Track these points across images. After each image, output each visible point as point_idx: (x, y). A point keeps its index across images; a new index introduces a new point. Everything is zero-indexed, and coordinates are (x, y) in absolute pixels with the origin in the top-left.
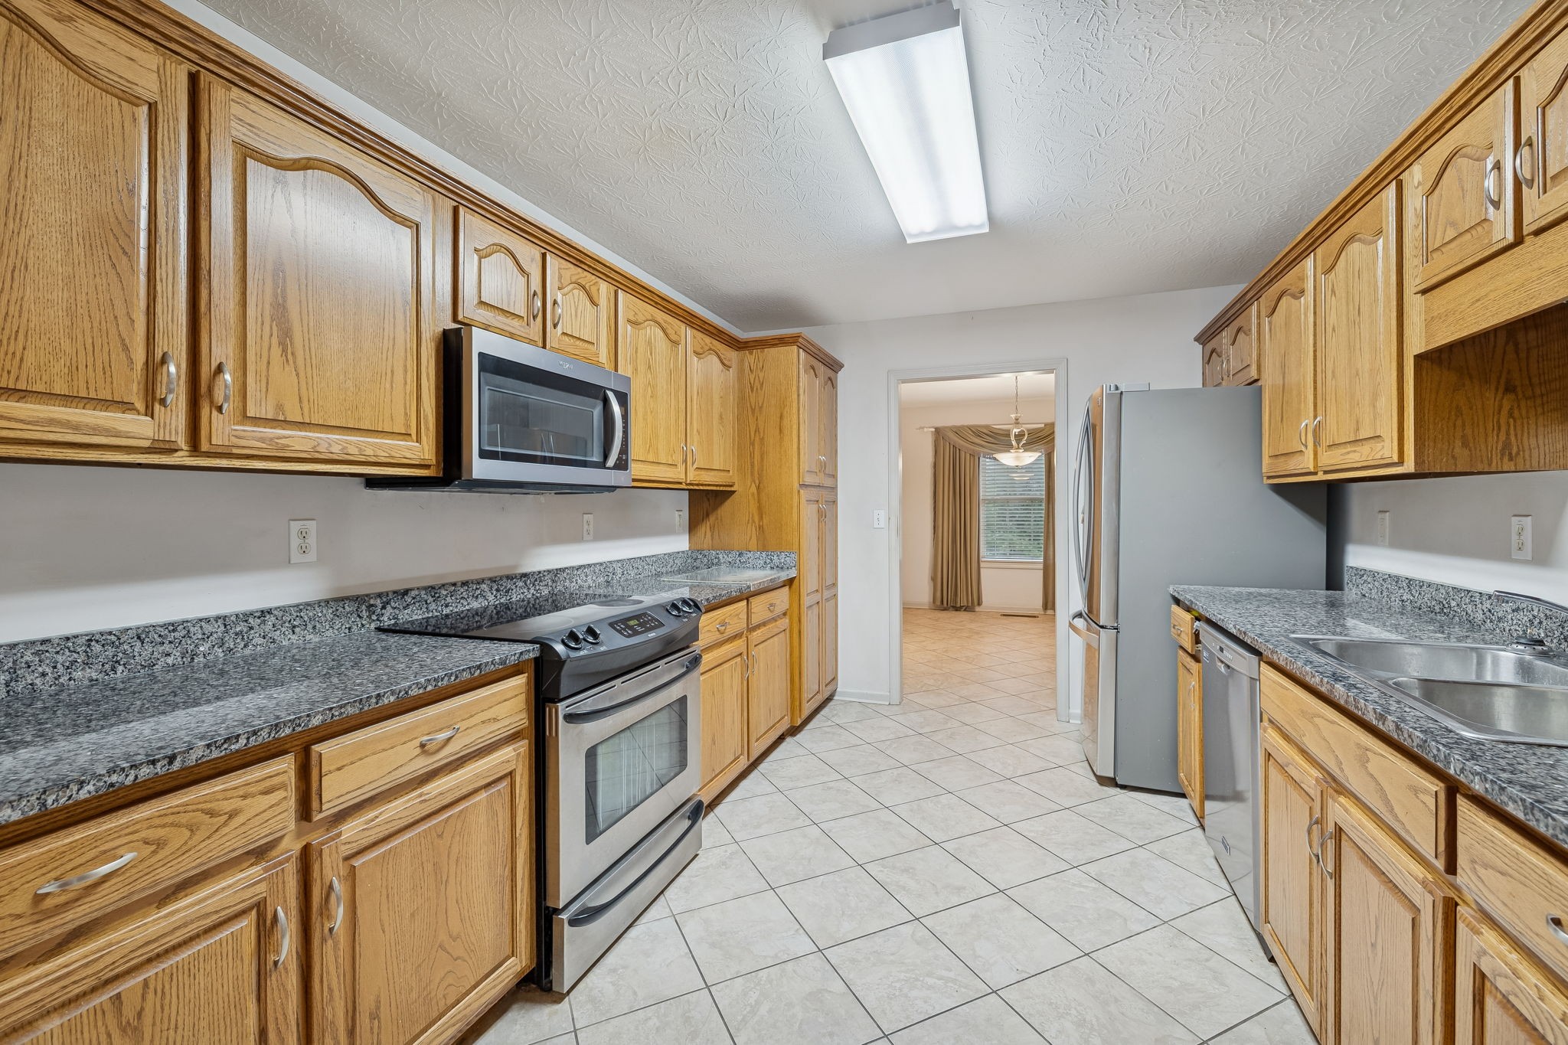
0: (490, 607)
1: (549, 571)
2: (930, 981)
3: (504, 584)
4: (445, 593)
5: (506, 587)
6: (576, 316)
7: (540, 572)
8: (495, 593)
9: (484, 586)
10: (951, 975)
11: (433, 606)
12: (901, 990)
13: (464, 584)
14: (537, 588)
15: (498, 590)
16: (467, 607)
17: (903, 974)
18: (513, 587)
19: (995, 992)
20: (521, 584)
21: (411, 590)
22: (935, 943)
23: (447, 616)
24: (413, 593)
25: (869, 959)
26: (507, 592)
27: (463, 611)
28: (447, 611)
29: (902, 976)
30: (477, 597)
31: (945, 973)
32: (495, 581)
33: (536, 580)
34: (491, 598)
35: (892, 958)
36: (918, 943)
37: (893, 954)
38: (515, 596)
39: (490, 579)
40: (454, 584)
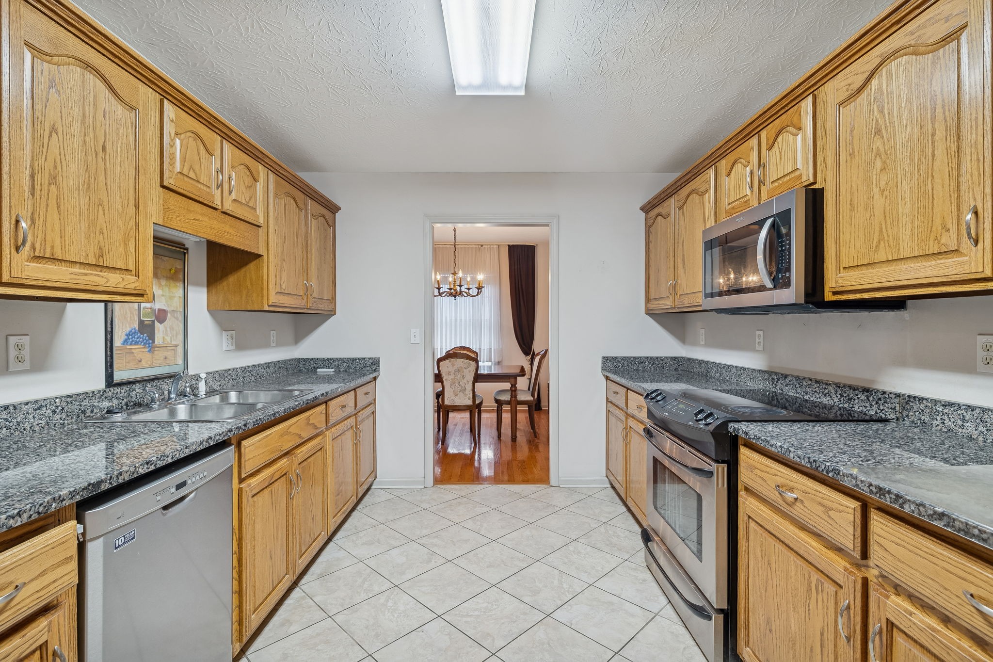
0: (835, 407)
1: (898, 395)
2: (477, 613)
3: (848, 392)
4: (805, 384)
5: (848, 395)
6: (781, 158)
7: (884, 393)
8: (839, 396)
9: (830, 388)
10: (464, 619)
11: (799, 390)
12: (492, 605)
13: (817, 382)
14: (882, 407)
15: (841, 395)
16: (819, 400)
17: (493, 613)
18: (856, 398)
19: (439, 616)
20: (863, 397)
21: (789, 375)
22: (477, 637)
23: (806, 400)
24: (790, 378)
25: (516, 617)
26: (850, 399)
27: (816, 402)
28: (807, 397)
29: (493, 612)
30: (826, 395)
31: (469, 619)
32: (839, 387)
33: (880, 399)
34: (836, 400)
35: (503, 621)
36: (488, 634)
37: (503, 623)
38: (857, 406)
39: (836, 384)
40: (811, 380)
